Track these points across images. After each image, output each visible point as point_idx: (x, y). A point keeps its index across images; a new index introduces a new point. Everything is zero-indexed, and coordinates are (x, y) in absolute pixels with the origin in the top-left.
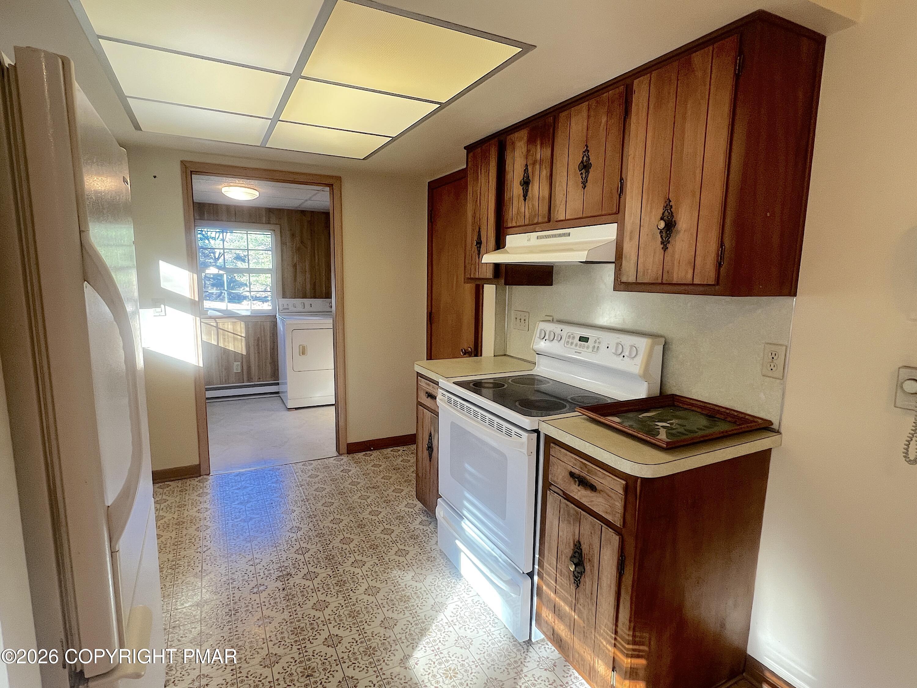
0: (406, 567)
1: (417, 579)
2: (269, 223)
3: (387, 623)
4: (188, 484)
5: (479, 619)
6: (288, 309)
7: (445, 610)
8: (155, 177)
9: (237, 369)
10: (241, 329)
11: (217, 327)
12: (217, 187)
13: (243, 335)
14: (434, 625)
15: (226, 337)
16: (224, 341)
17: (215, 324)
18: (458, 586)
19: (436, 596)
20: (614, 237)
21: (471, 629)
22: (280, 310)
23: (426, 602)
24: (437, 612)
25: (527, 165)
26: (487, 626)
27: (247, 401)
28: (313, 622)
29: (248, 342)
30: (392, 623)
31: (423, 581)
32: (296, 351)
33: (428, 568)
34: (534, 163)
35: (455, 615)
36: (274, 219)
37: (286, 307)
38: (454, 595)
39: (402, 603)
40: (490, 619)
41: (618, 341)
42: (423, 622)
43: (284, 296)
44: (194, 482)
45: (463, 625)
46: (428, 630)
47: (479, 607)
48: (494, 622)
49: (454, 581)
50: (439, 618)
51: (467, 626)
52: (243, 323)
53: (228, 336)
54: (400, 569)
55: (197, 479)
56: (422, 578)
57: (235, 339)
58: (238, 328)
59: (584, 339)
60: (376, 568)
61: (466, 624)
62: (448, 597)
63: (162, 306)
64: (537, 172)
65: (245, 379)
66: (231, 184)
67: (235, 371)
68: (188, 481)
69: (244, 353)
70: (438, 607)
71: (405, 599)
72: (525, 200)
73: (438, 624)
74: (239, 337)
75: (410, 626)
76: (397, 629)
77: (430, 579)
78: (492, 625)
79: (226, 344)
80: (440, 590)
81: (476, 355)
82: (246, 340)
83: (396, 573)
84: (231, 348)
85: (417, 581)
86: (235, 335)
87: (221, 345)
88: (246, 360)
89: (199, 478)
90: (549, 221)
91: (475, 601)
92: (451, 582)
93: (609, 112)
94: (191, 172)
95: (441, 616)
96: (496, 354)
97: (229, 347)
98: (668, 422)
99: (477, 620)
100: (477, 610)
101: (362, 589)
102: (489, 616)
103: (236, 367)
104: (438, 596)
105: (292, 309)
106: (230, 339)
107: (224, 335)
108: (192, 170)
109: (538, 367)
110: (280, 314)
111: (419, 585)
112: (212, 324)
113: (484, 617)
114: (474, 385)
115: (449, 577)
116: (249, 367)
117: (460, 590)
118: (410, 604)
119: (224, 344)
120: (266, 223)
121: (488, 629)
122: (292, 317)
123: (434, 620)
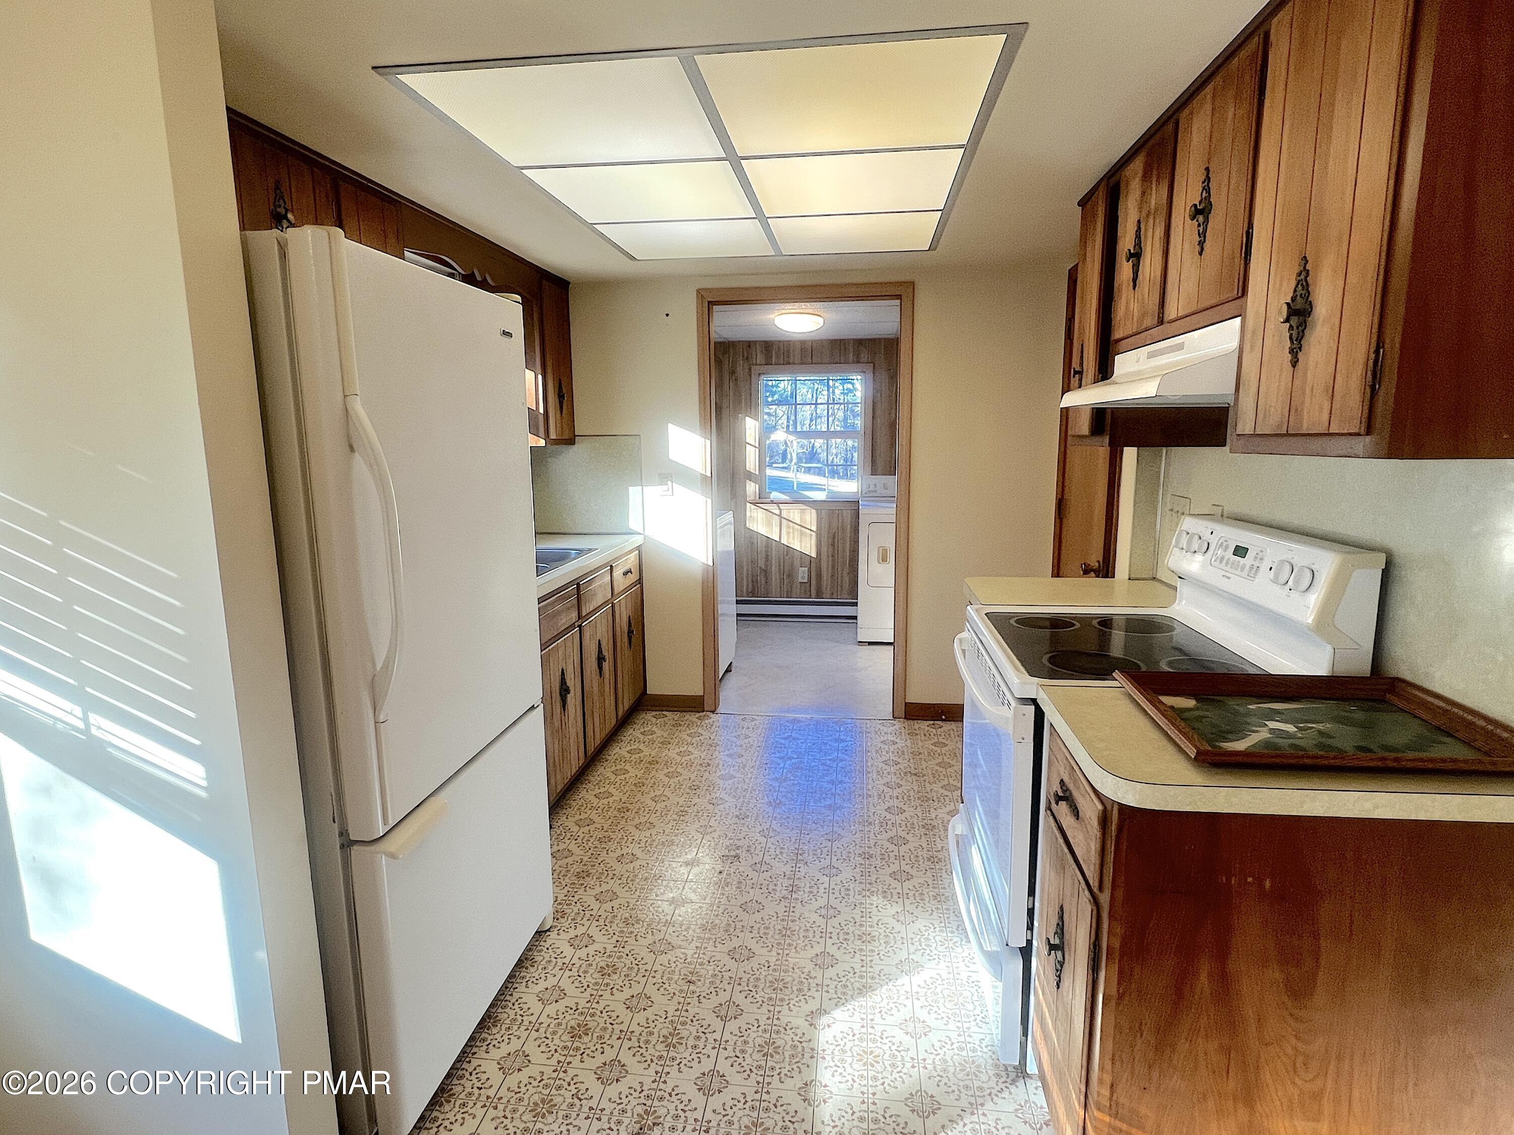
0: (895, 897)
1: (902, 918)
2: (858, 362)
3: (824, 961)
4: (686, 718)
5: (961, 1007)
6: (876, 491)
7: (916, 974)
8: (667, 315)
9: (803, 578)
10: (810, 518)
11: (780, 516)
12: (762, 317)
13: (814, 528)
14: (885, 987)
15: (791, 530)
16: (788, 536)
17: (777, 512)
18: (959, 950)
19: (916, 950)
20: (1235, 344)
21: (939, 1014)
22: (864, 493)
23: (895, 953)
24: (902, 971)
25: (1139, 221)
26: (968, 1020)
27: (812, 625)
28: (732, 923)
29: (820, 537)
30: (828, 960)
31: (909, 924)
32: (874, 556)
33: (928, 909)
34: (1148, 216)
35: (927, 987)
36: (864, 356)
37: (872, 488)
38: (943, 959)
39: (859, 942)
40: (980, 1014)
41: (1288, 556)
42: (873, 978)
43: (874, 473)
44: (693, 717)
45: (930, 1005)
46: (873, 990)
47: (973, 990)
48: (984, 1020)
49: (955, 939)
50: (899, 982)
51: (935, 1009)
52: (814, 511)
53: (793, 529)
54: (884, 897)
55: (698, 715)
56: (909, 918)
57: (802, 534)
58: (808, 518)
59: (1241, 551)
60: (851, 885)
61: (935, 1005)
62: (932, 958)
63: (669, 483)
64: (1150, 234)
65: (813, 595)
66: (784, 311)
67: (800, 580)
68: (687, 716)
69: (814, 555)
70: (907, 967)
71: (866, 938)
72: (1134, 289)
73: (892, 988)
74: (808, 531)
75: (851, 975)
76: (830, 973)
77: (920, 924)
78: (977, 1024)
79: (791, 540)
80: (925, 945)
81: (1106, 576)
82: (817, 535)
83: (877, 900)
84: (796, 546)
85: (898, 921)
86: (803, 529)
87: (784, 541)
88: (814, 564)
89: (701, 714)
90: (1161, 322)
91: (971, 980)
92: (951, 940)
93: (1237, 97)
94: (709, 302)
95: (905, 979)
96: (1133, 576)
97: (794, 543)
98: (1296, 725)
99: (958, 1007)
100: (966, 994)
101: (815, 905)
102: (980, 1009)
103: (802, 574)
104: (917, 953)
105: (881, 491)
106: (796, 533)
107: (788, 527)
108: (709, 300)
109: (1179, 604)
110: (863, 499)
111: (898, 927)
112: (774, 511)
113: (971, 1007)
114: (1017, 621)
115: (952, 932)
116: (819, 576)
117: (957, 955)
118: (869, 948)
119: (788, 541)
120: (853, 362)
121: (966, 1025)
122: (879, 504)
123: (890, 980)
